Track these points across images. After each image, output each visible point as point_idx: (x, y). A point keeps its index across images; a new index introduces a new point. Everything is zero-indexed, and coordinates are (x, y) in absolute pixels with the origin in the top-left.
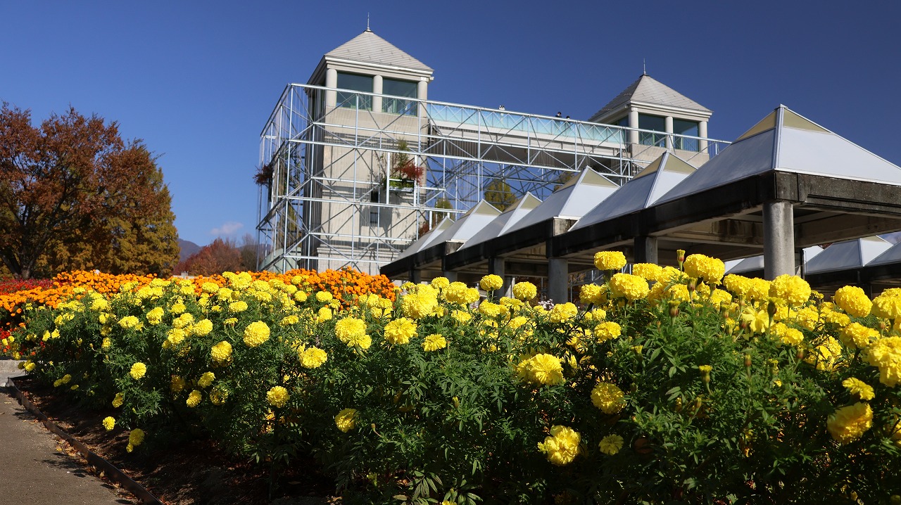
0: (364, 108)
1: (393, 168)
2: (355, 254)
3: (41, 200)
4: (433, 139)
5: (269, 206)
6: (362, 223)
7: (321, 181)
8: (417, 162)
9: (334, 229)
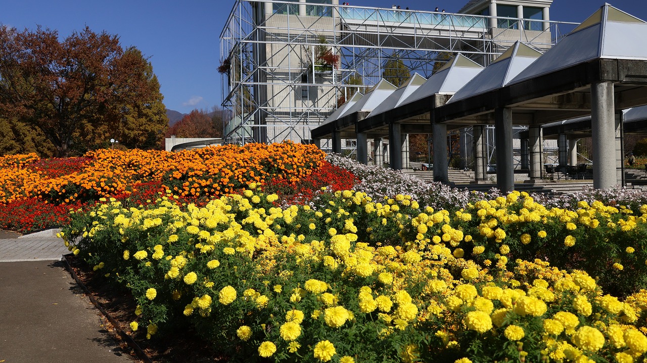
0: (293, 14)
1: (317, 57)
2: (293, 121)
3: (70, 94)
4: (344, 33)
5: (229, 89)
6: (296, 99)
7: (266, 69)
8: (333, 51)
9: (277, 103)
